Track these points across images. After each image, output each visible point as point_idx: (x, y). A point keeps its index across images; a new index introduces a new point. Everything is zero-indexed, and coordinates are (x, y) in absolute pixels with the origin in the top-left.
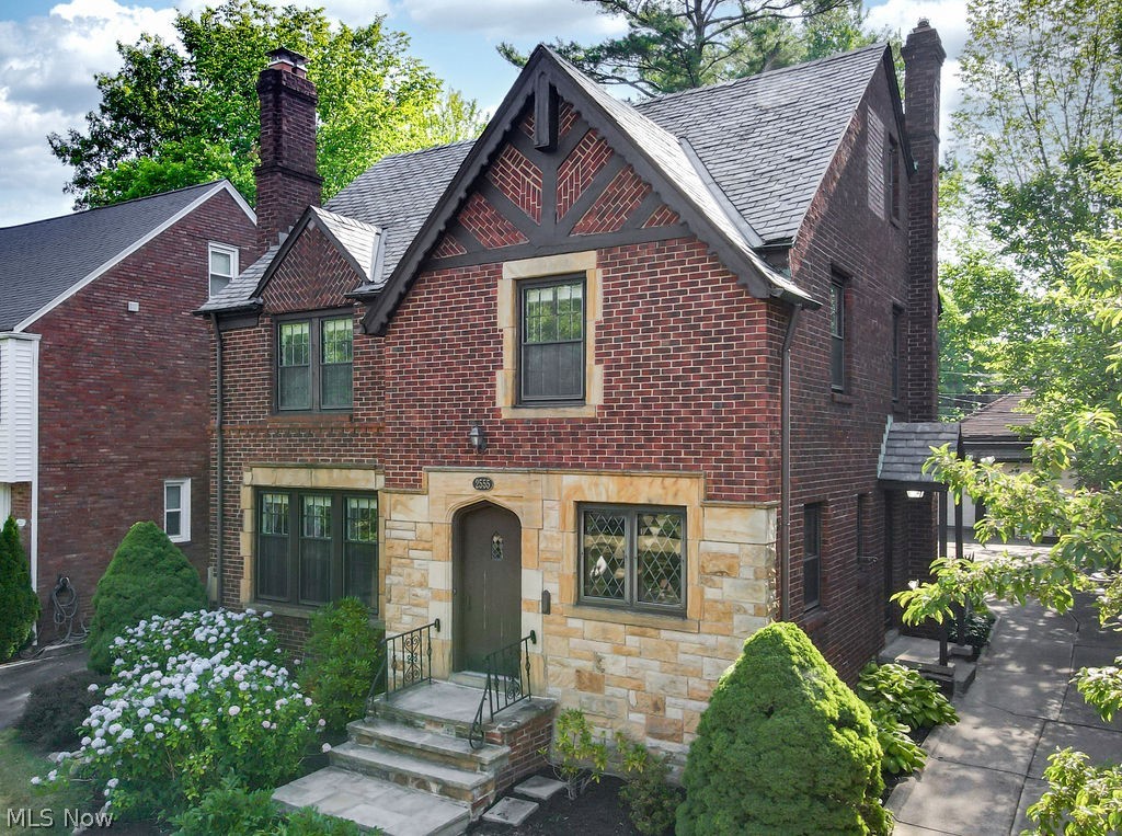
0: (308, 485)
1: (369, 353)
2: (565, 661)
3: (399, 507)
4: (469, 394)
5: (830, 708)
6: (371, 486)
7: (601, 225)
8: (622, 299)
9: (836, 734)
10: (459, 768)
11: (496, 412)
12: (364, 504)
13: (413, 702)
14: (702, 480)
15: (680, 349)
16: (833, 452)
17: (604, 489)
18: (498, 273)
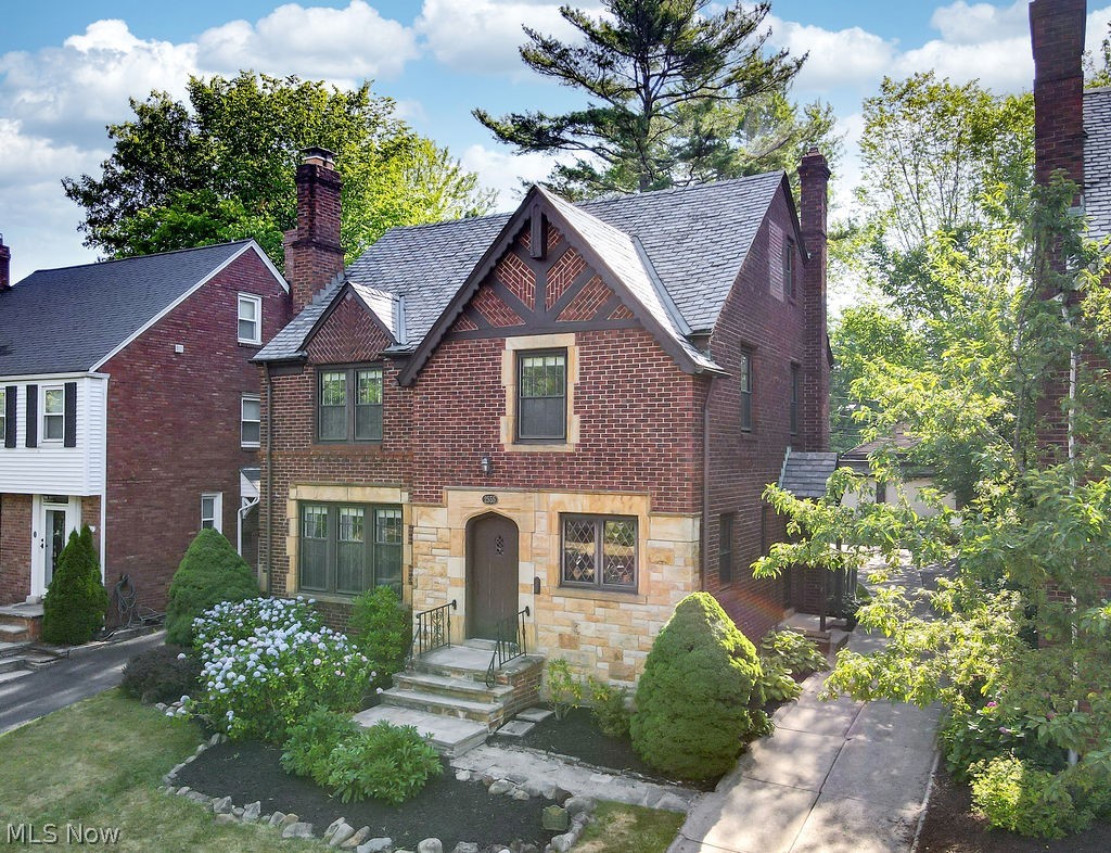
0: (344, 499)
1: (396, 398)
2: (551, 628)
3: (424, 517)
4: (479, 432)
5: (729, 645)
6: (398, 501)
7: (578, 316)
8: (593, 368)
9: (732, 660)
10: (478, 701)
11: (500, 446)
12: (391, 514)
13: (439, 659)
14: (649, 498)
15: (635, 406)
16: (743, 476)
17: (580, 503)
18: (502, 345)
